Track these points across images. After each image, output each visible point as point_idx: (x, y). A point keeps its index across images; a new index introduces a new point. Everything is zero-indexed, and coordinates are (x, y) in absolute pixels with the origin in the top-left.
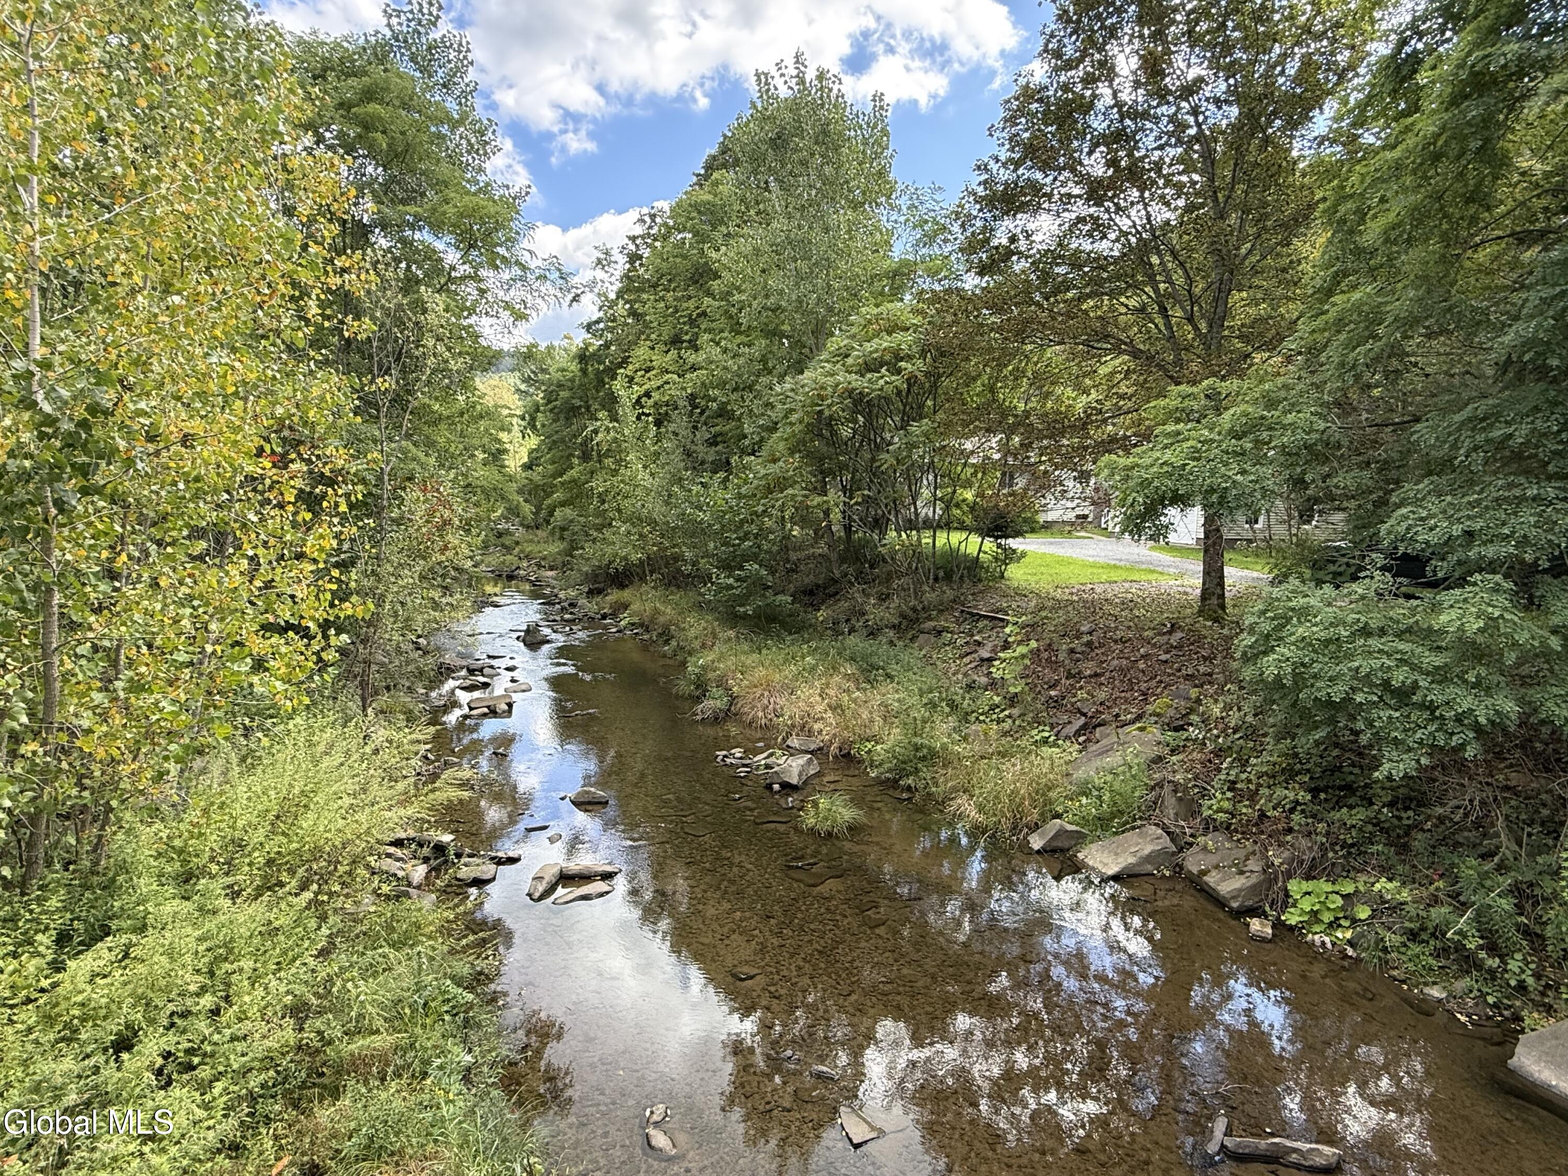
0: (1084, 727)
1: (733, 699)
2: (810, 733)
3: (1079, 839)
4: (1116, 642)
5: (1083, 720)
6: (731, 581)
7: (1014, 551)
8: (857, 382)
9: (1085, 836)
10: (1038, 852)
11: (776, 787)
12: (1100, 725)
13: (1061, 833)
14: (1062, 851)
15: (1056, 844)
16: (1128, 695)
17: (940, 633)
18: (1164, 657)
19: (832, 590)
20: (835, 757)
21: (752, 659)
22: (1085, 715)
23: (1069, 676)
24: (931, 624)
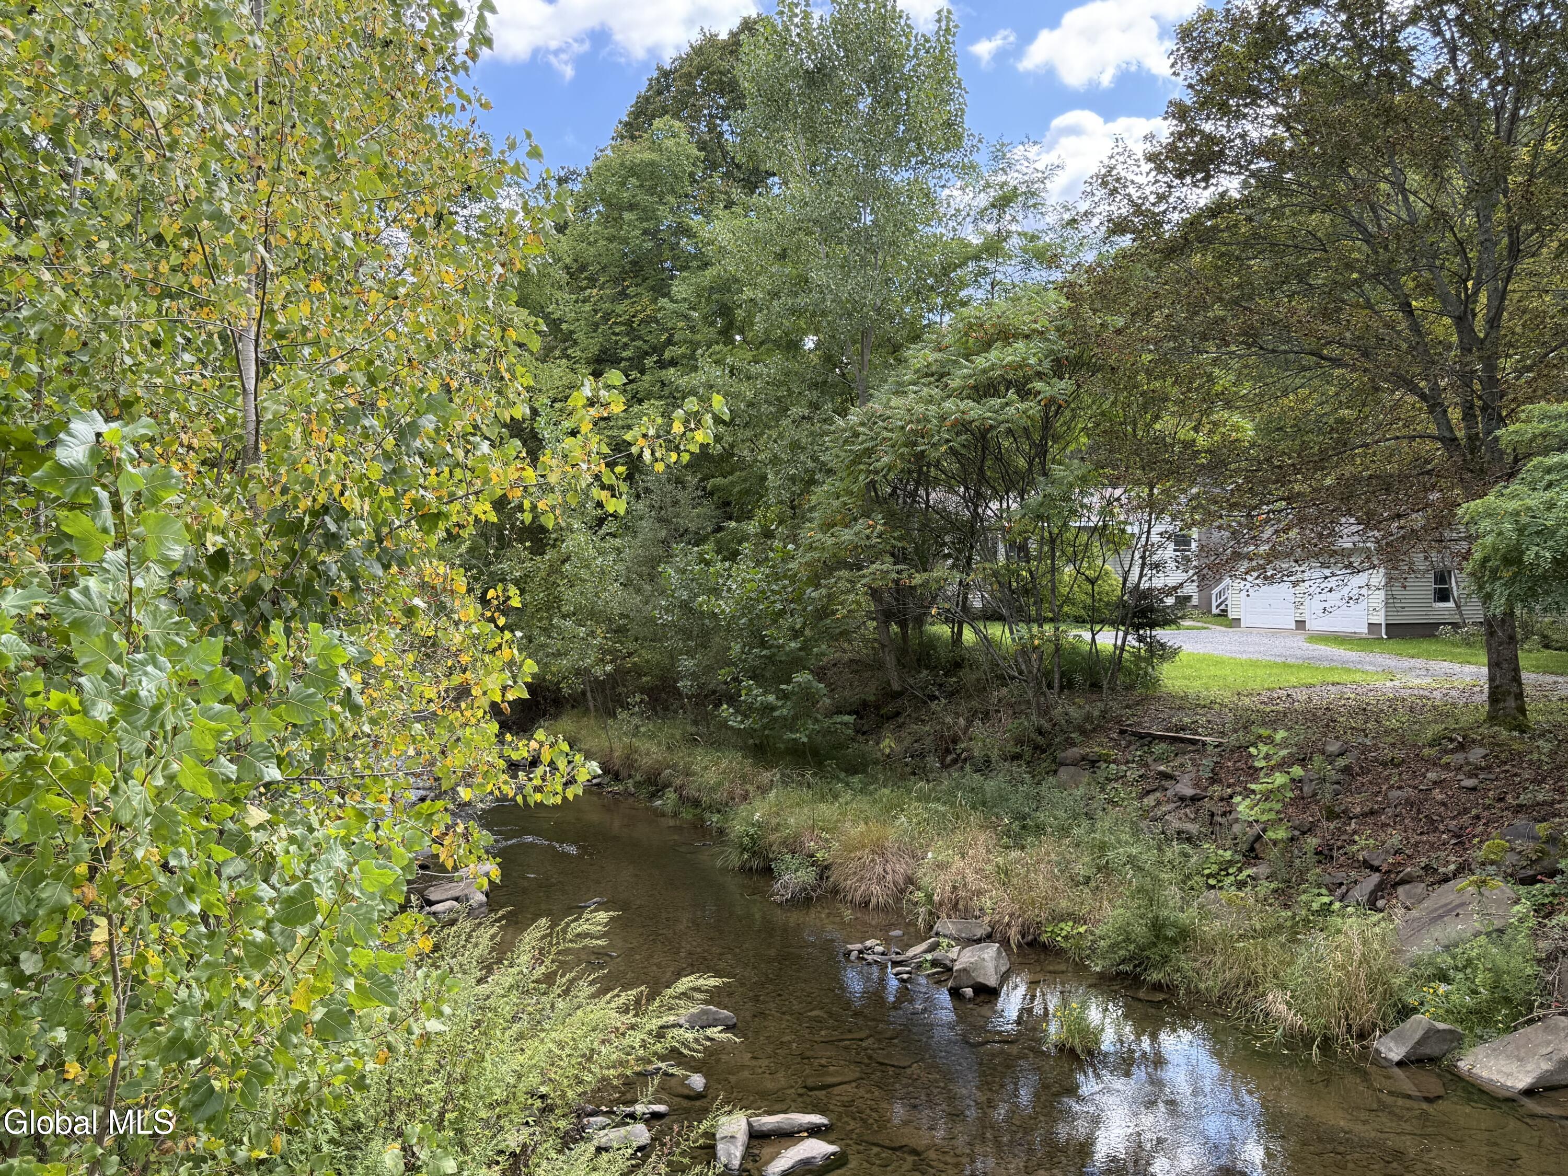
0: (1380, 887)
1: (824, 870)
2: (966, 914)
3: (1455, 1040)
4: (1384, 764)
5: (1376, 878)
6: (771, 698)
7: (1163, 646)
8: (975, 411)
9: (1459, 1038)
10: (1400, 1064)
11: (969, 992)
12: (1403, 882)
13: (1431, 1034)
14: (1432, 1060)
15: (1427, 1050)
16: (1431, 838)
17: (1093, 763)
18: (1469, 783)
19: (889, 709)
20: (1019, 946)
21: (826, 810)
22: (1377, 869)
23: (1331, 815)
24: (1074, 752)
